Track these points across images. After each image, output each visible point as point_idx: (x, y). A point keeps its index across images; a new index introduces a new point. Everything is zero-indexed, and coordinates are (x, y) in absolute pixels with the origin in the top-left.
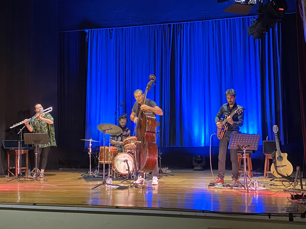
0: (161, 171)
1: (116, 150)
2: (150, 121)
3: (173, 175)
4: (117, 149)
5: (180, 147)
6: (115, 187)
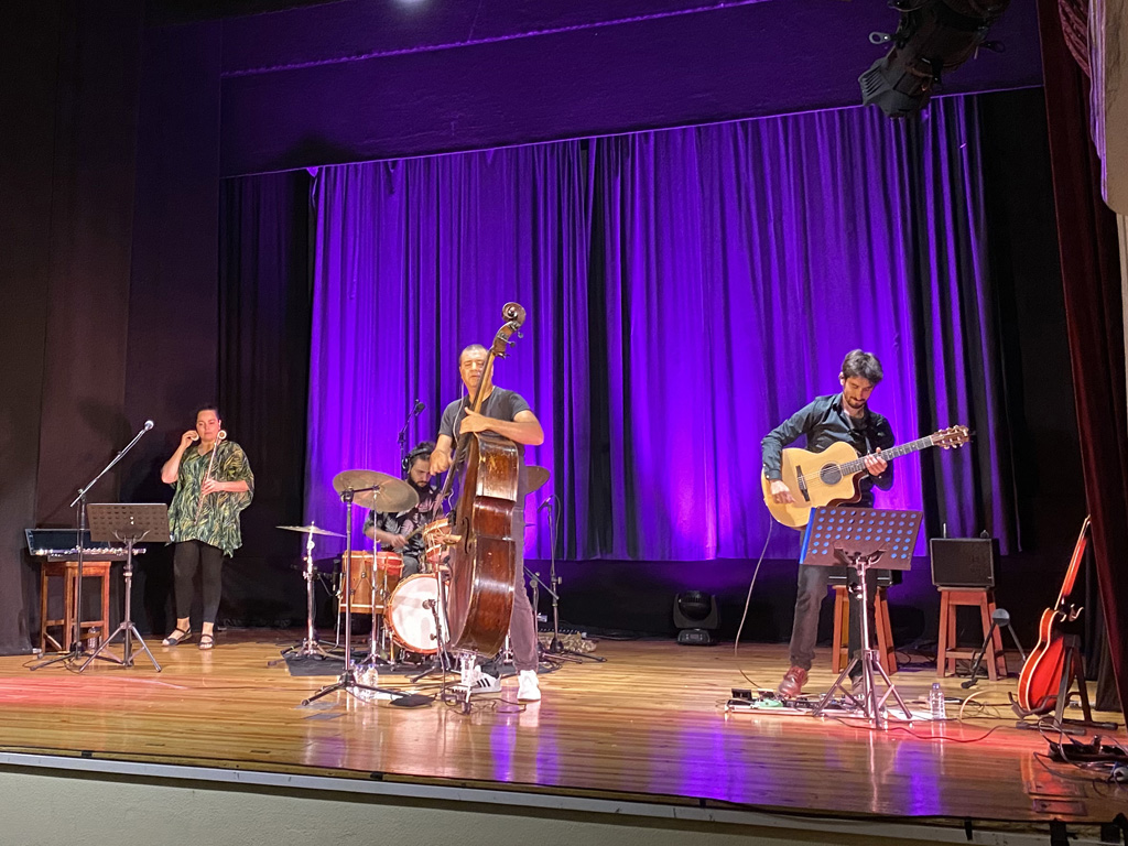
0: (561, 644)
2: (492, 459)
6: (387, 697)
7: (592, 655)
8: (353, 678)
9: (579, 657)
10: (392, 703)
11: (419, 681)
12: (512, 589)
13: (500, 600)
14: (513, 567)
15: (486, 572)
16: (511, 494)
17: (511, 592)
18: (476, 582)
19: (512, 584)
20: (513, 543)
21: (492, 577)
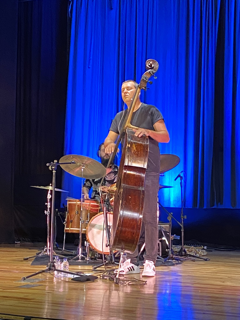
0: (185, 251)
1: (96, 208)
2: (134, 146)
3: (206, 260)
4: (98, 206)
5: (232, 208)
6: (72, 276)
7: (204, 257)
8: (54, 266)
9: (194, 258)
10: (72, 279)
11: (97, 269)
12: (141, 216)
13: (134, 222)
14: (142, 205)
15: (127, 207)
16: (143, 165)
17: (141, 218)
18: (121, 212)
19: (141, 214)
20: (143, 191)
21: (130, 209)
